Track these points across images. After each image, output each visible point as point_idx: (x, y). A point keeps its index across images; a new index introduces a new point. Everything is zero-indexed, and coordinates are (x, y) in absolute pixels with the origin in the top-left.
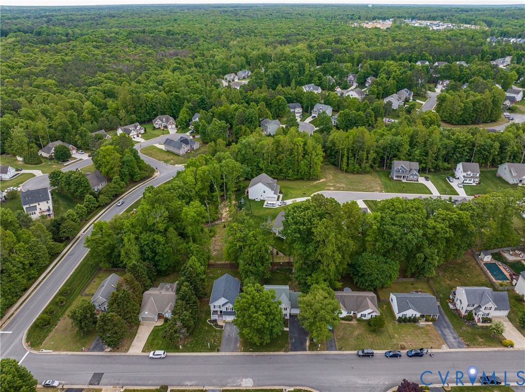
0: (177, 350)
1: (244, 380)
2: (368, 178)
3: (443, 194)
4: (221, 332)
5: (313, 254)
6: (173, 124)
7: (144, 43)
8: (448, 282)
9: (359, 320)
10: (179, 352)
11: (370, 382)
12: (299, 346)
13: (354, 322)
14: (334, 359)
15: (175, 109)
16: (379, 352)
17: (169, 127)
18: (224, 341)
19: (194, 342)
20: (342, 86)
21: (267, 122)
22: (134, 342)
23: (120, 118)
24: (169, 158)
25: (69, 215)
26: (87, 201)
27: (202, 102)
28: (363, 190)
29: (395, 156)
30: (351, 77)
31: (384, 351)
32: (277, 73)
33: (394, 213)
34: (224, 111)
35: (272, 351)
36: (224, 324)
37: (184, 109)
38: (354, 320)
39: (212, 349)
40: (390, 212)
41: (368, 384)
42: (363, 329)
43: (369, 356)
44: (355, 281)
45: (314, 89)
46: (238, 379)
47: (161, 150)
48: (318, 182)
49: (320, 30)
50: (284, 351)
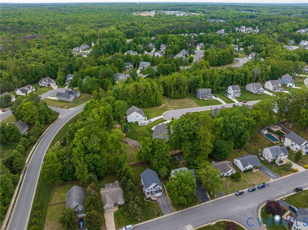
0: (138, 222)
1: (186, 226)
2: (186, 100)
3: (228, 103)
4: (157, 203)
5: (198, 146)
6: (54, 82)
7: (6, 30)
8: (254, 147)
9: (226, 177)
10: (140, 223)
11: (249, 207)
12: (205, 199)
13: (224, 179)
14: (226, 201)
15: (52, 73)
16: (245, 190)
17: (52, 85)
18: (162, 209)
19: (145, 214)
20: (147, 50)
21: (118, 75)
22: (107, 225)
23: (14, 82)
24: (63, 105)
25: (15, 154)
26: (23, 142)
27: (70, 66)
28: (188, 107)
29: (197, 86)
30: (151, 45)
31: (247, 189)
32: (109, 45)
33: (228, 116)
34: (89, 71)
35: (192, 206)
36: (156, 199)
37: (60, 72)
38: (224, 177)
39: (158, 215)
40: (226, 116)
41: (249, 208)
42: (230, 181)
43: (241, 194)
44: (215, 157)
45: (133, 53)
46: (183, 227)
47: (54, 100)
48: (162, 106)
49: (117, 18)
50: (199, 204)
